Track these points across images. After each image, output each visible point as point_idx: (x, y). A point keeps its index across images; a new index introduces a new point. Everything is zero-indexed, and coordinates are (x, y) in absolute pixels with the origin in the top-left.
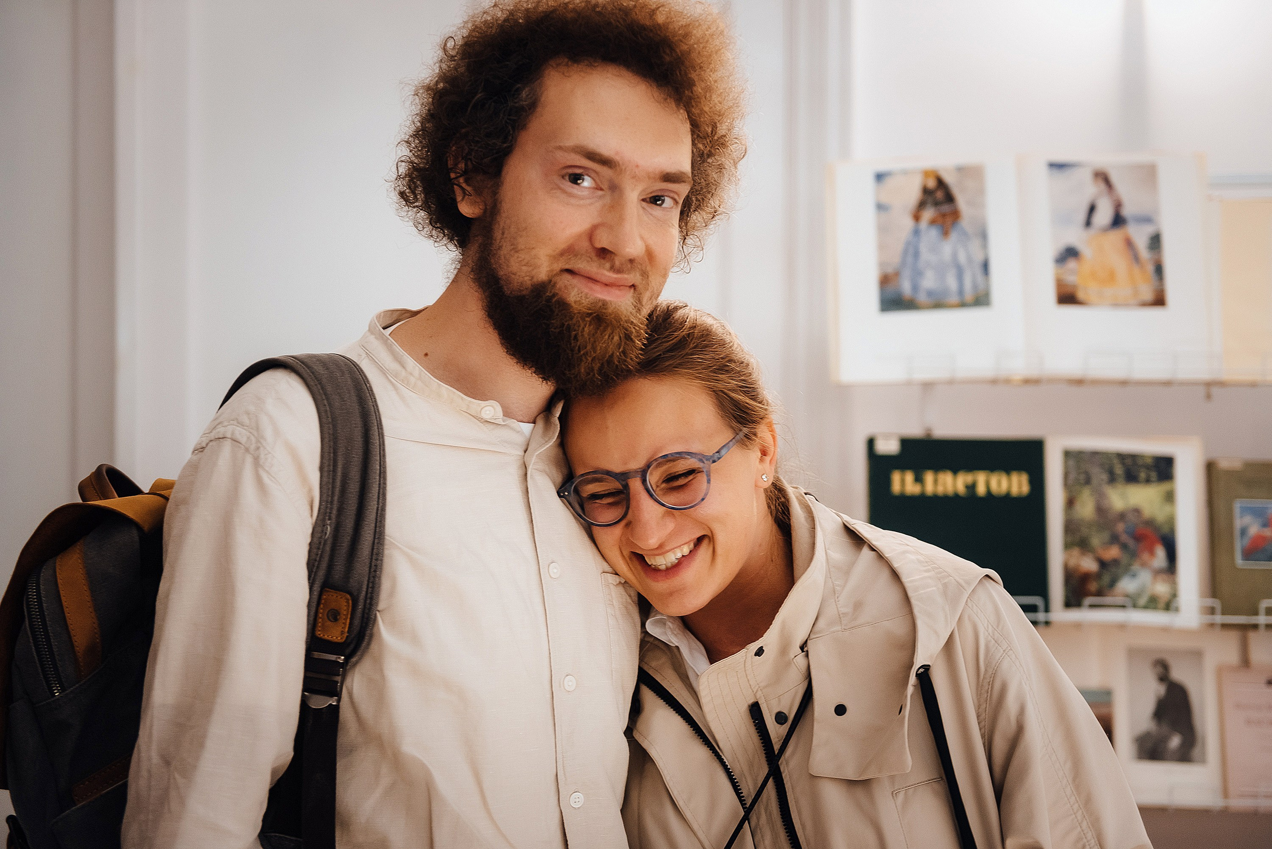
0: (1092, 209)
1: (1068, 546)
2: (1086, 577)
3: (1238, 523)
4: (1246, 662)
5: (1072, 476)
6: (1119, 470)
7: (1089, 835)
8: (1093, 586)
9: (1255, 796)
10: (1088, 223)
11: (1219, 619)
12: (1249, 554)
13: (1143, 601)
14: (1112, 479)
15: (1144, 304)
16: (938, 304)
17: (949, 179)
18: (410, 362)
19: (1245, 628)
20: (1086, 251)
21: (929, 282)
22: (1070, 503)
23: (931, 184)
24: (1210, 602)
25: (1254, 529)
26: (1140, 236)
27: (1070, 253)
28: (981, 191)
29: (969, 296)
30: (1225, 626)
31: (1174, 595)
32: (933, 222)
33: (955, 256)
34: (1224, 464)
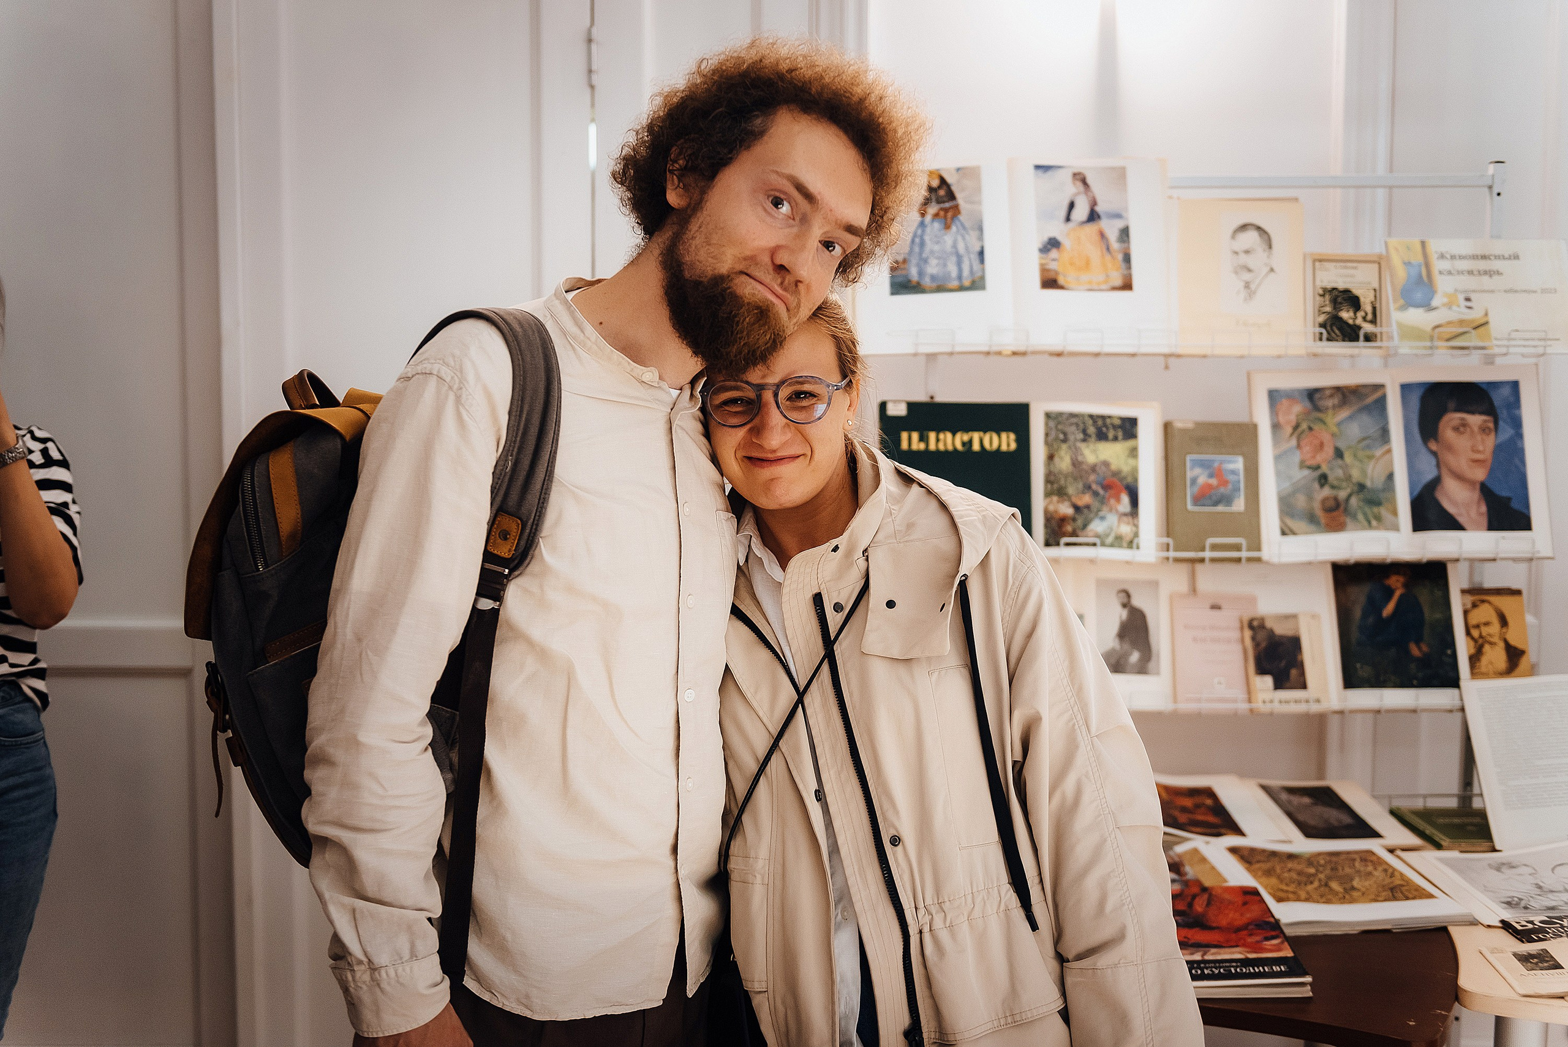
0: (1072, 205)
1: (1048, 494)
2: (1063, 520)
3: (1189, 475)
4: (1194, 590)
5: (1053, 434)
6: (1092, 430)
7: (1079, 717)
8: (1069, 528)
9: (1199, 700)
10: (1068, 219)
11: (1172, 554)
12: (1198, 500)
13: (1109, 540)
14: (1086, 437)
15: (1114, 289)
16: (940, 289)
17: (949, 179)
18: (589, 329)
19: (1193, 561)
20: (1066, 242)
21: (933, 268)
22: (1051, 457)
23: (935, 183)
24: (1165, 540)
25: (1202, 479)
26: (1111, 230)
27: (1053, 244)
28: (978, 190)
29: (967, 283)
30: (1177, 560)
31: (1136, 535)
32: (936, 216)
33: (955, 246)
34: (1178, 425)
